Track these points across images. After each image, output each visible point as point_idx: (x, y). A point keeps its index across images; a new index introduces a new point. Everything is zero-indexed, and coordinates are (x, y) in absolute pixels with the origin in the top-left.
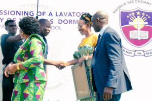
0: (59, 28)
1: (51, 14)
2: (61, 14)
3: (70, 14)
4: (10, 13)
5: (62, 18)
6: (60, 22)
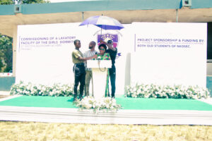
0: (60, 45)
1: (56, 38)
2: (62, 38)
3: (66, 38)
4: (37, 39)
5: (62, 40)
6: (61, 42)
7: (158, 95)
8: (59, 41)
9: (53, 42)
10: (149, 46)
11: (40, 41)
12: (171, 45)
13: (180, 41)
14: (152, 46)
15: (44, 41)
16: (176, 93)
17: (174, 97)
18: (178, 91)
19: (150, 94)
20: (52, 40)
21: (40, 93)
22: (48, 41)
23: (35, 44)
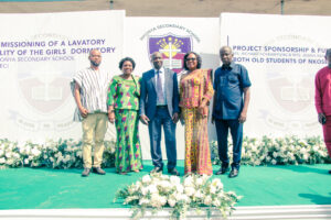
0: (72, 58)
1: (63, 43)
2: (74, 43)
3: (84, 43)
4: (20, 44)
5: (75, 47)
6: (73, 51)
7: (279, 158)
8: (68, 49)
9: (56, 52)
10: (255, 60)
11: (28, 48)
12: (297, 58)
13: (313, 50)
14: (262, 60)
15: (37, 48)
16: (312, 154)
17: (308, 162)
18: (315, 148)
19: (262, 158)
20: (54, 48)
21: (27, 161)
22: (45, 49)
23: (16, 55)
